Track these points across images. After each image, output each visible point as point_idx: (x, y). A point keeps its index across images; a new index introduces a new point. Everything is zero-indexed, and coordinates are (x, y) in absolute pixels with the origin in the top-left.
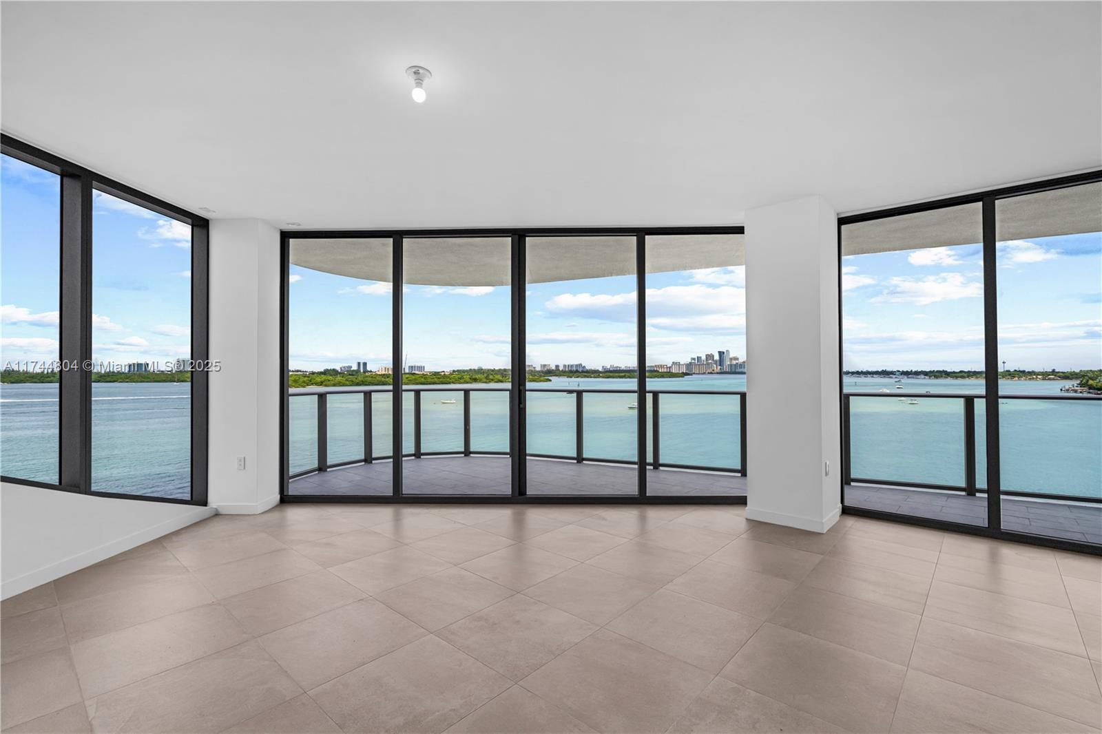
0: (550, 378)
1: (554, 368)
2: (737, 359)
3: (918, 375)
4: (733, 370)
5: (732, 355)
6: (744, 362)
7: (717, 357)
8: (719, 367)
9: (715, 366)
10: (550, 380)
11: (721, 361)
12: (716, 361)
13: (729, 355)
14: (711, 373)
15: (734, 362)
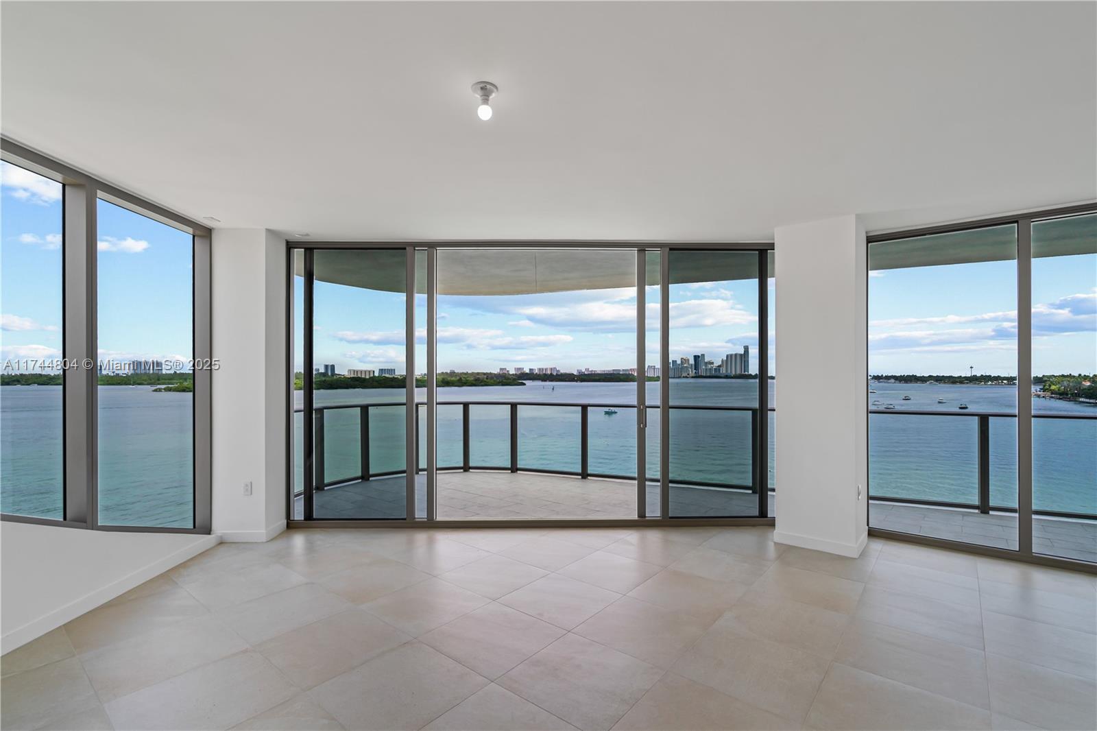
0: (524, 382)
1: (528, 371)
2: (713, 363)
3: (889, 379)
4: (708, 374)
5: (707, 360)
6: (719, 366)
7: (692, 361)
8: (694, 371)
9: (690, 370)
10: (524, 384)
11: (696, 366)
12: (692, 365)
13: (704, 359)
14: (686, 377)
15: (710, 366)
